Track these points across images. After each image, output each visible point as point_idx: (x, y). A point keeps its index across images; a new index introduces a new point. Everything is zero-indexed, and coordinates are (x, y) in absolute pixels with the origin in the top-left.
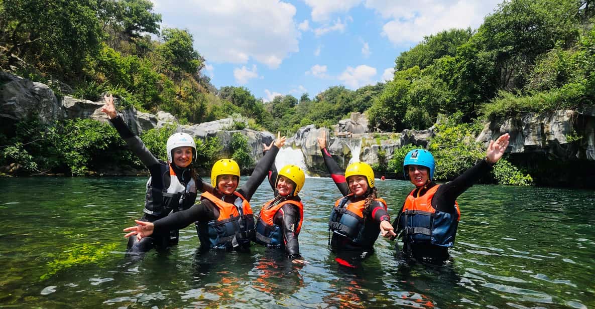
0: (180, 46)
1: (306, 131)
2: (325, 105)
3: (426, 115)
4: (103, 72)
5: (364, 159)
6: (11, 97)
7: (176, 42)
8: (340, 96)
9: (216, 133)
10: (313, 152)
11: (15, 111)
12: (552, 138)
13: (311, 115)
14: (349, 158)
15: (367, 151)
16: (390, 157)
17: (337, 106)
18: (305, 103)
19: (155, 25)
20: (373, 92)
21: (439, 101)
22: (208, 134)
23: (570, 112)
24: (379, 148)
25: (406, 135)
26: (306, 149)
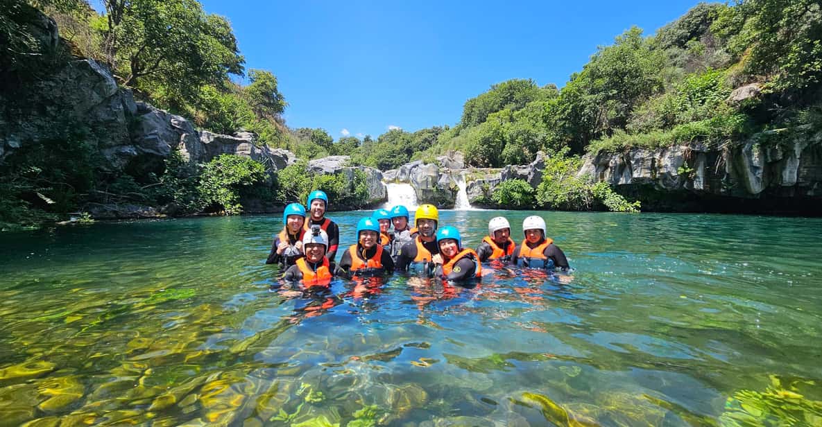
0: (267, 87)
1: (415, 167)
2: (388, 146)
3: (526, 152)
4: (204, 110)
5: (469, 192)
6: (152, 130)
7: (263, 84)
8: (401, 138)
9: (342, 169)
10: (424, 187)
11: (159, 146)
12: (663, 171)
13: (376, 154)
14: (456, 192)
15: (472, 185)
16: (493, 190)
17: (399, 146)
18: (367, 143)
19: (240, 67)
20: (429, 134)
21: (538, 140)
22: (335, 171)
23: (684, 148)
24: (484, 182)
25: (509, 171)
26: (417, 183)
